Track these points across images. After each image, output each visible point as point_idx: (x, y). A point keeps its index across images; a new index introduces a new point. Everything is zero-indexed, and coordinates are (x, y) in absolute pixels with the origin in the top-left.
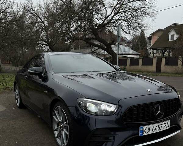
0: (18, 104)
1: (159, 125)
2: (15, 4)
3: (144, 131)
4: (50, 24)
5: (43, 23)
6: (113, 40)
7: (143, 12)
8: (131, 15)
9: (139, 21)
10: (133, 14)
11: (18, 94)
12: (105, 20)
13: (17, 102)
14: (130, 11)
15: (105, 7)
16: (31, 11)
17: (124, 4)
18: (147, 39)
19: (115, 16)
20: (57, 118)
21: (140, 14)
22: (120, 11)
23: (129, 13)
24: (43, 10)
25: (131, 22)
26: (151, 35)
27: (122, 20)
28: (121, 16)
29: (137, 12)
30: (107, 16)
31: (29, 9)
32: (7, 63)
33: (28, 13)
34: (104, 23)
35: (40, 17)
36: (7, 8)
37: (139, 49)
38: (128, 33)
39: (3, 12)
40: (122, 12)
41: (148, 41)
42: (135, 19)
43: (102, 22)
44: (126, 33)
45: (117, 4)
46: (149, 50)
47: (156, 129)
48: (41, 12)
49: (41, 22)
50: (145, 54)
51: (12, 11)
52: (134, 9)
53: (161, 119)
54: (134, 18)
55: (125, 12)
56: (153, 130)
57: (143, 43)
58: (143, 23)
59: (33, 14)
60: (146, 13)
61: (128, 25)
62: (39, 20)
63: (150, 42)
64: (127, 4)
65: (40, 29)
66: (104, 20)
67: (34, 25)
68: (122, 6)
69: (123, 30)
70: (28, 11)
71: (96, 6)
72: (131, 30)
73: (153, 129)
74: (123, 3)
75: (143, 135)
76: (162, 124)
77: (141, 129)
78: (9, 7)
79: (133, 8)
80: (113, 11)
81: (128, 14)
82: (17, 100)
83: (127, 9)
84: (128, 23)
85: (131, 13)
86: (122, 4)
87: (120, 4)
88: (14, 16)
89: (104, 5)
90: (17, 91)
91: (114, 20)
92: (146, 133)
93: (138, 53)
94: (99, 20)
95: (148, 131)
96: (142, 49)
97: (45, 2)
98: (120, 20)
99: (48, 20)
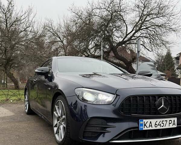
0: (27, 111)
1: (162, 121)
2: (35, 23)
3: (145, 125)
4: (69, 43)
5: (62, 42)
6: (133, 57)
7: (167, 28)
8: (154, 32)
9: (164, 38)
10: (156, 31)
11: (27, 100)
12: (126, 37)
13: (26, 109)
14: (153, 27)
15: (125, 24)
16: (51, 31)
17: (146, 21)
18: (174, 59)
19: (137, 33)
20: (57, 113)
21: (164, 30)
22: (142, 28)
23: (152, 30)
24: (63, 30)
25: (153, 38)
26: (178, 55)
27: (144, 37)
28: (143, 33)
29: (161, 28)
30: (127, 33)
31: (49, 29)
32: (25, 82)
33: (48, 33)
34: (124, 40)
35: (59, 37)
36: (28, 27)
37: (164, 70)
38: (150, 50)
39: (24, 31)
40: (144, 29)
41: (175, 62)
42: (158, 36)
43: (122, 39)
44: (149, 50)
45: (139, 21)
46: (177, 71)
47: (159, 125)
48: (61, 31)
49: (60, 41)
50: (171, 75)
51: (32, 30)
52: (157, 26)
53: (165, 114)
54: (157, 34)
55: (147, 28)
56: (156, 126)
57: (169, 63)
58: (167, 40)
59: (53, 33)
60: (171, 29)
61: (150, 42)
62: (59, 39)
63: (178, 63)
64: (149, 20)
65: (59, 48)
66: (124, 37)
67: (53, 44)
68: (143, 22)
69: (145, 47)
70: (49, 30)
71: (116, 23)
72: (154, 48)
73: (155, 124)
74: (145, 19)
75: (144, 129)
76: (167, 121)
77: (141, 122)
78: (30, 26)
79: (156, 24)
80: (135, 28)
81: (150, 31)
82: (26, 107)
83: (150, 25)
84: (151, 40)
85: (154, 30)
86: (144, 21)
87: (142, 21)
88: (35, 35)
89: (124, 22)
90: (27, 97)
91: (135, 37)
92: (147, 128)
93: (164, 74)
94: (119, 38)
95: (150, 126)
96: (168, 70)
97: (65, 21)
98: (142, 37)
99: (67, 39)
